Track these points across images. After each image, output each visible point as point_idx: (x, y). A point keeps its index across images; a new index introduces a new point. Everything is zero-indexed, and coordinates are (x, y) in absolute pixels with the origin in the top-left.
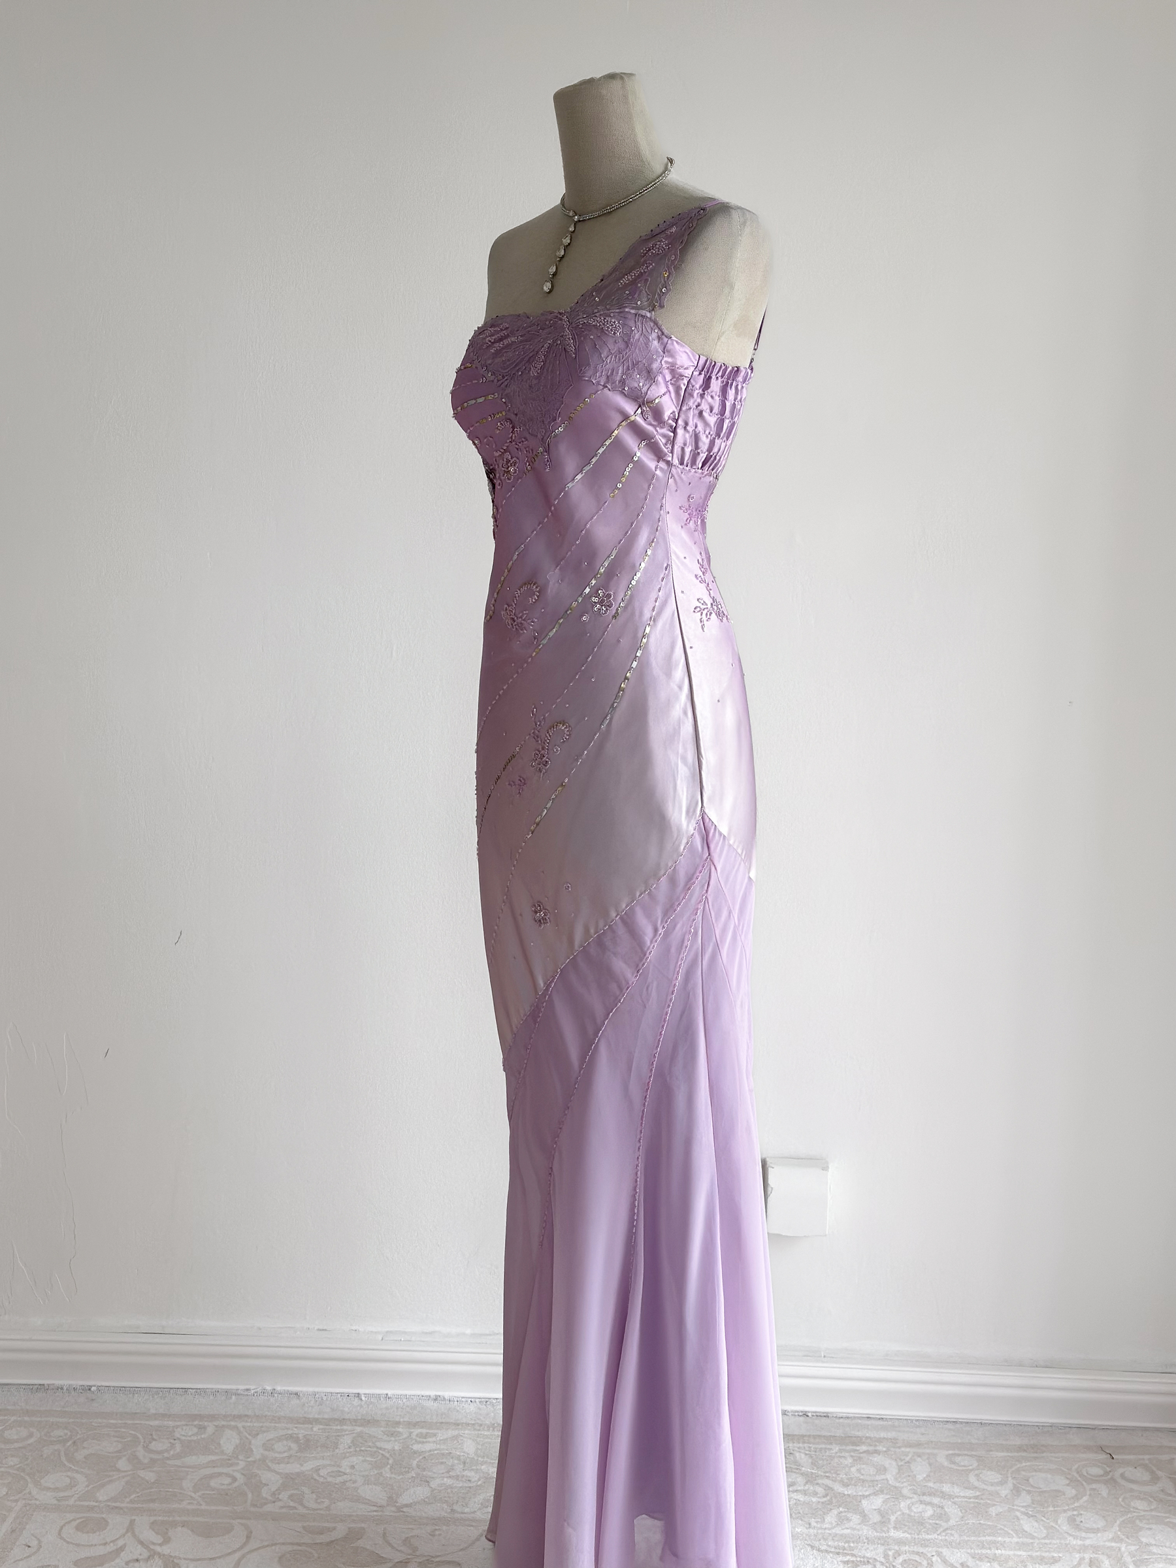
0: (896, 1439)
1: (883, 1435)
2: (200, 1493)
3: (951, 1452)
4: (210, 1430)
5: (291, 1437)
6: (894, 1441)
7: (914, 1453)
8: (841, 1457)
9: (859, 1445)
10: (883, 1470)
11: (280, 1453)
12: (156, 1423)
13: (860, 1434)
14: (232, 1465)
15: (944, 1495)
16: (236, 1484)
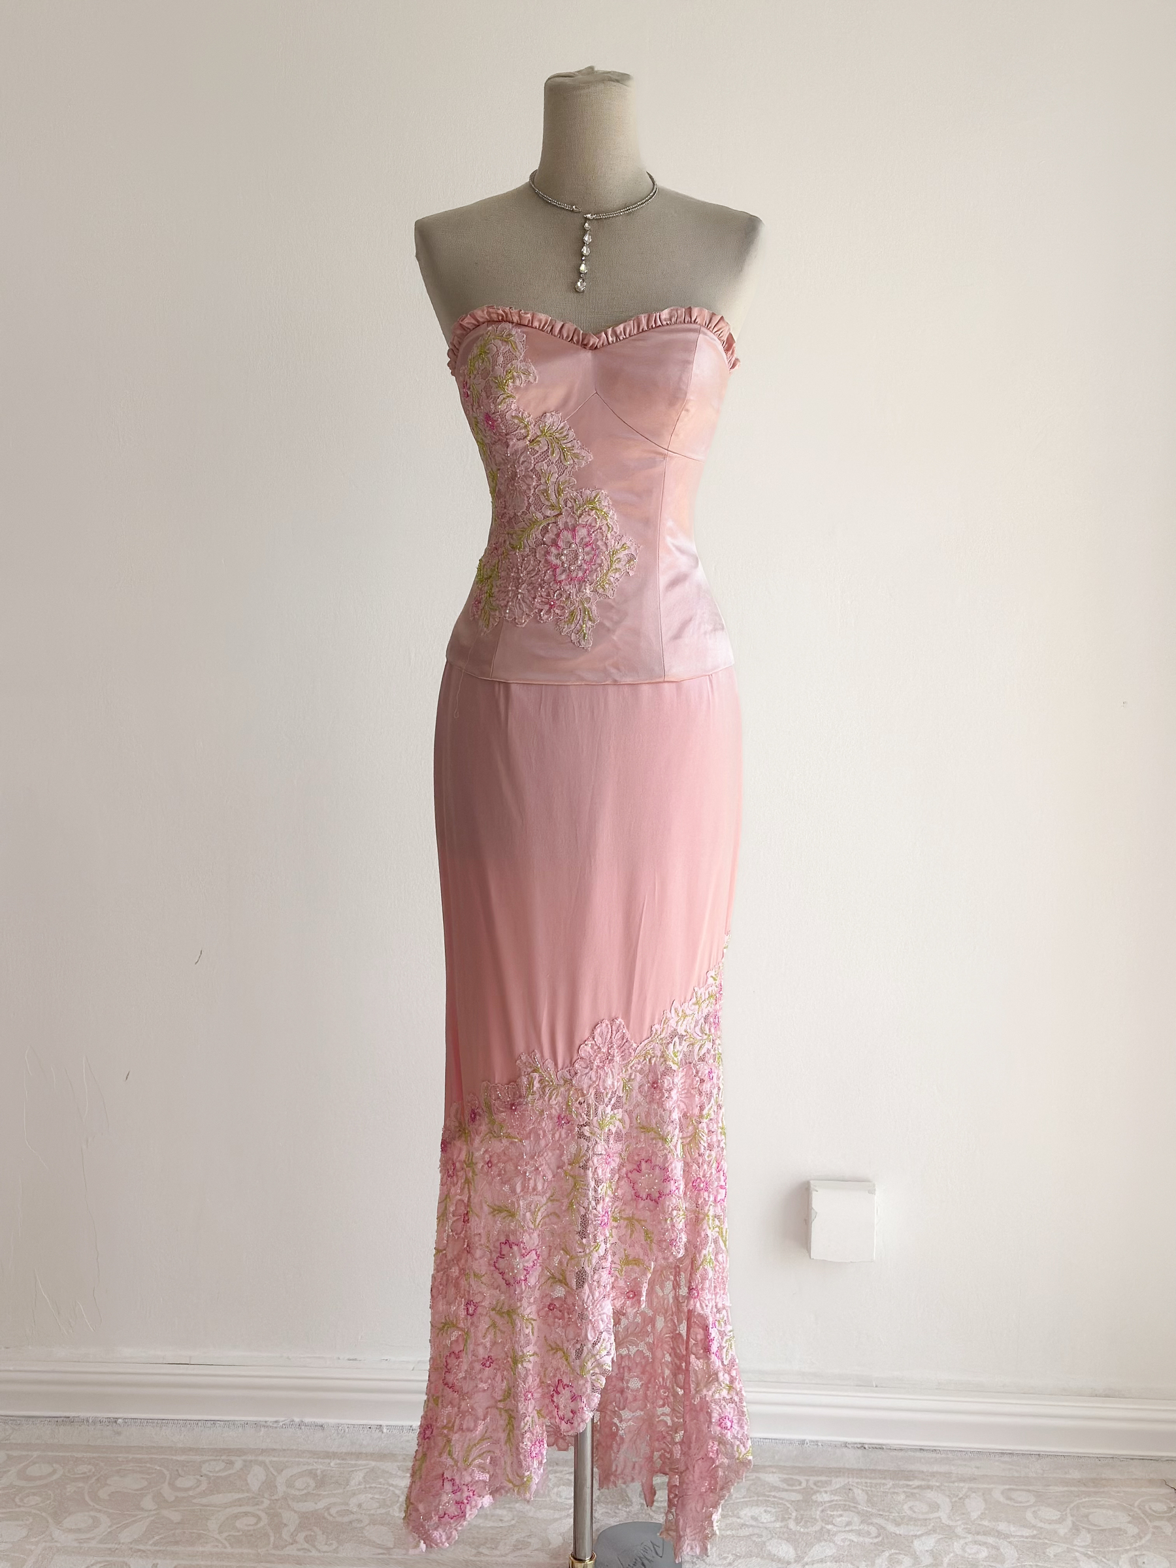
1: (936, 1468)
2: (225, 1534)
4: (238, 1465)
5: (310, 1473)
6: (949, 1475)
7: (970, 1489)
8: (894, 1493)
9: (910, 1480)
10: (935, 1507)
11: (299, 1490)
13: (913, 1467)
14: (257, 1504)
15: (999, 1534)
16: (261, 1524)
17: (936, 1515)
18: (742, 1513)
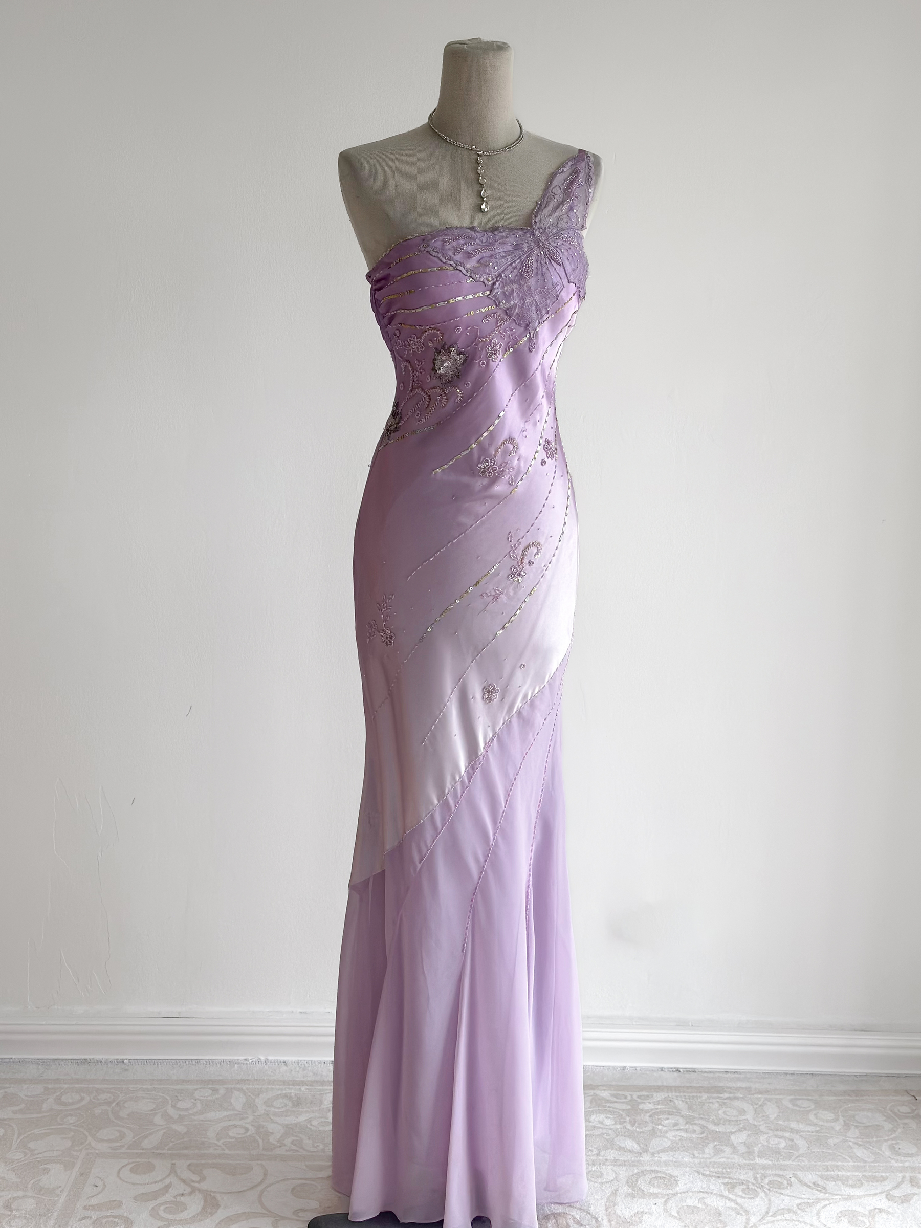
0: (750, 1088)
1: (739, 1084)
2: (222, 1141)
3: (792, 1097)
4: (222, 1092)
5: (286, 1096)
6: (748, 1089)
7: (766, 1099)
8: (710, 1103)
9: (721, 1094)
10: (742, 1112)
11: (279, 1108)
12: (178, 1087)
13: (721, 1084)
14: (242, 1119)
15: (792, 1130)
16: (248, 1134)
17: (744, 1117)
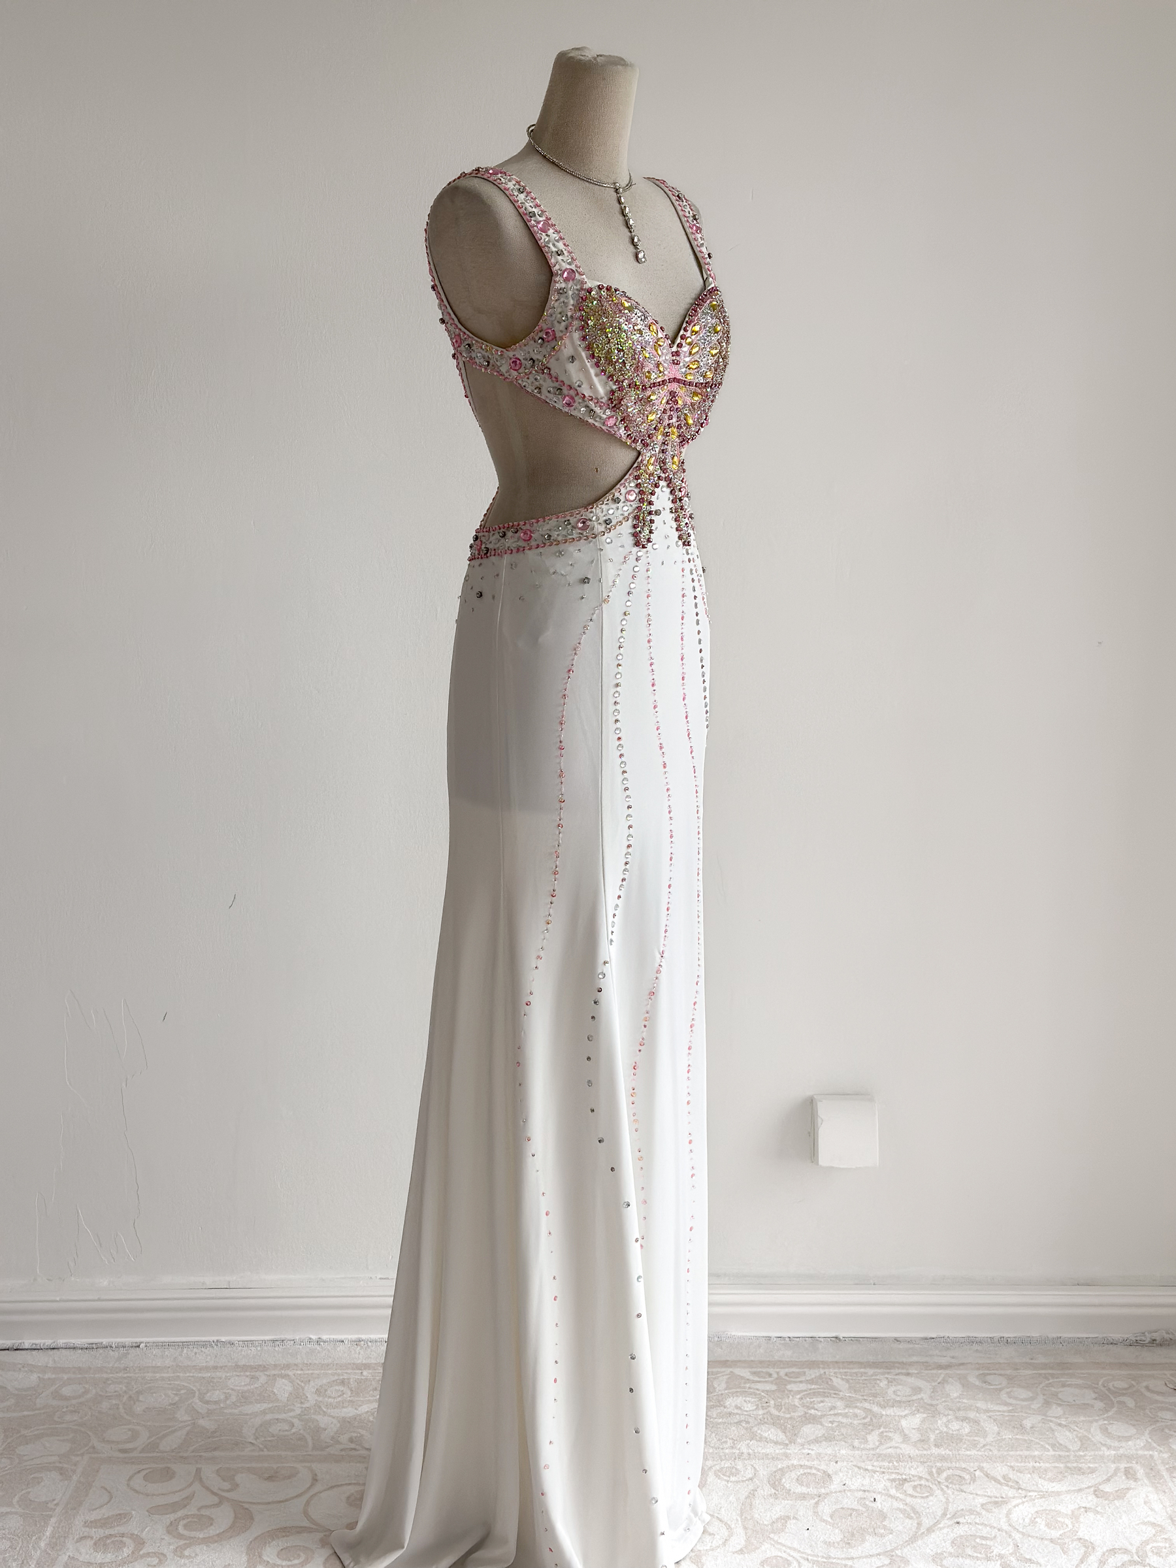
2: (261, 1440)
3: (982, 1372)
4: (263, 1379)
5: (342, 1382)
6: (925, 1364)
7: (947, 1375)
8: (877, 1380)
9: (892, 1369)
10: (917, 1390)
11: (334, 1398)
12: (208, 1375)
14: (287, 1411)
15: (978, 1411)
16: (294, 1430)
17: (919, 1396)
18: (727, 1403)
